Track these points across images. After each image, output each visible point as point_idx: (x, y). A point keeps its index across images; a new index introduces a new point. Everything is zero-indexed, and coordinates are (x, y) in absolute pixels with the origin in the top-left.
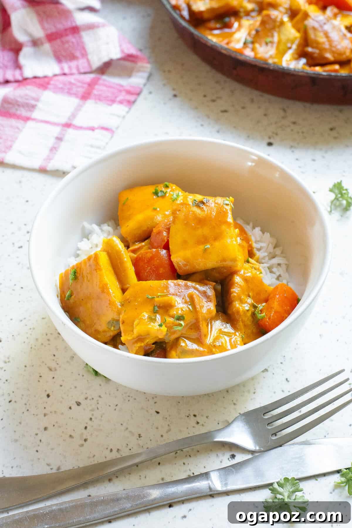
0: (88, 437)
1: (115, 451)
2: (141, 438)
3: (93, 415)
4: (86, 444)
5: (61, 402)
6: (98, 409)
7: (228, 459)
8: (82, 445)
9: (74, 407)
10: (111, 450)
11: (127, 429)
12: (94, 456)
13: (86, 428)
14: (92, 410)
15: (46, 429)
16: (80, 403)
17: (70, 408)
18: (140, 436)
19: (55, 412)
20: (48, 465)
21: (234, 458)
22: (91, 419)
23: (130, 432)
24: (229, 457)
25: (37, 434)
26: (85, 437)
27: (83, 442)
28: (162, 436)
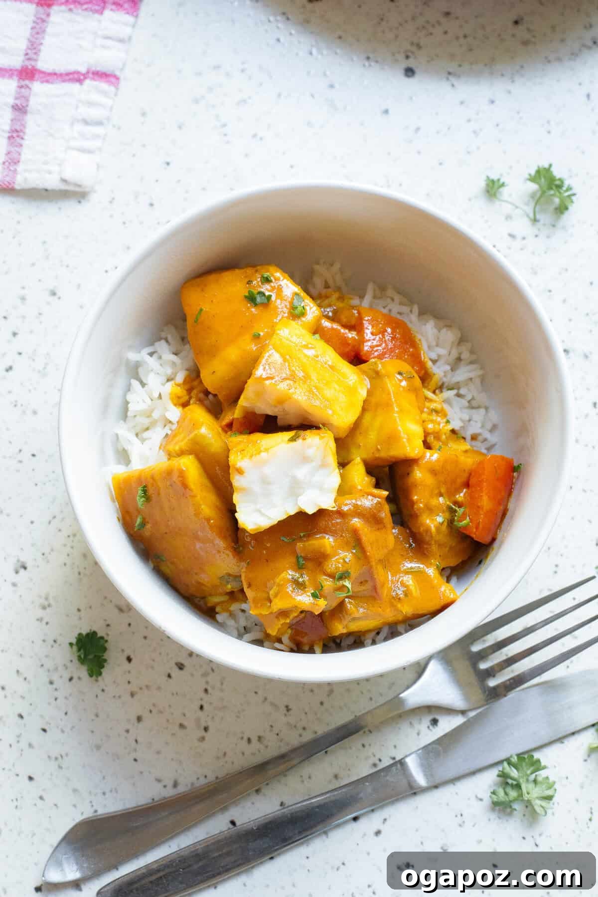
0: (210, 724)
1: (254, 740)
2: (291, 712)
3: (207, 683)
4: (208, 736)
5: (152, 667)
6: (213, 670)
7: (428, 727)
8: (203, 739)
9: (175, 672)
10: (249, 740)
11: (266, 699)
12: (225, 754)
13: (201, 707)
14: (205, 675)
15: (139, 719)
16: (182, 665)
17: (169, 676)
18: (288, 709)
19: (147, 687)
20: (159, 781)
21: (437, 725)
22: (206, 691)
23: (272, 704)
24: (429, 724)
25: (128, 731)
26: (203, 724)
27: (203, 733)
28: (322, 703)
